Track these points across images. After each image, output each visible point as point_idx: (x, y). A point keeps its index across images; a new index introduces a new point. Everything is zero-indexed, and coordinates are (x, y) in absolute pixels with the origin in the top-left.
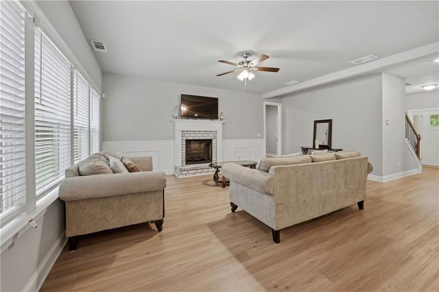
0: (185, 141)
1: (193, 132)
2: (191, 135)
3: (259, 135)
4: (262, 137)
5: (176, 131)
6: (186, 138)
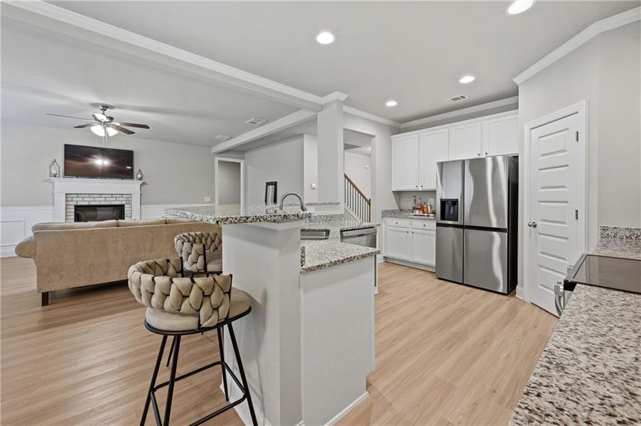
0: (73, 207)
2: (86, 199)
3: (207, 199)
4: (212, 202)
5: (55, 194)
6: (75, 204)
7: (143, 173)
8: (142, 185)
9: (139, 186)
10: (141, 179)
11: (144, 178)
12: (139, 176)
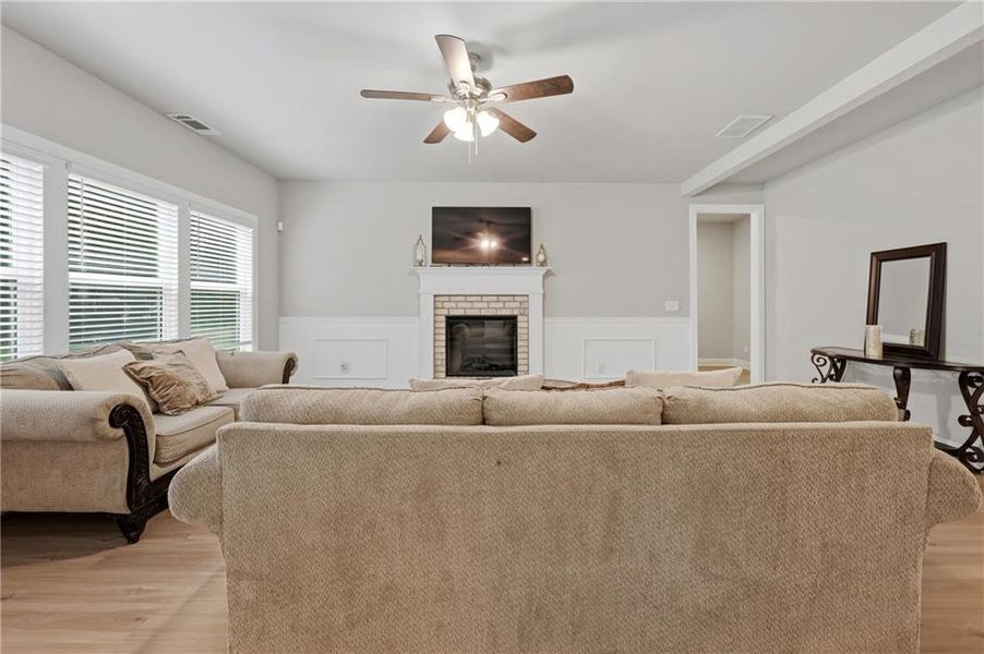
0: (443, 319)
1: (463, 298)
2: (460, 305)
3: (672, 305)
4: (683, 312)
5: (422, 296)
6: (446, 313)
7: (548, 251)
8: (545, 276)
9: (541, 277)
10: (543, 264)
11: (548, 261)
12: (541, 258)
